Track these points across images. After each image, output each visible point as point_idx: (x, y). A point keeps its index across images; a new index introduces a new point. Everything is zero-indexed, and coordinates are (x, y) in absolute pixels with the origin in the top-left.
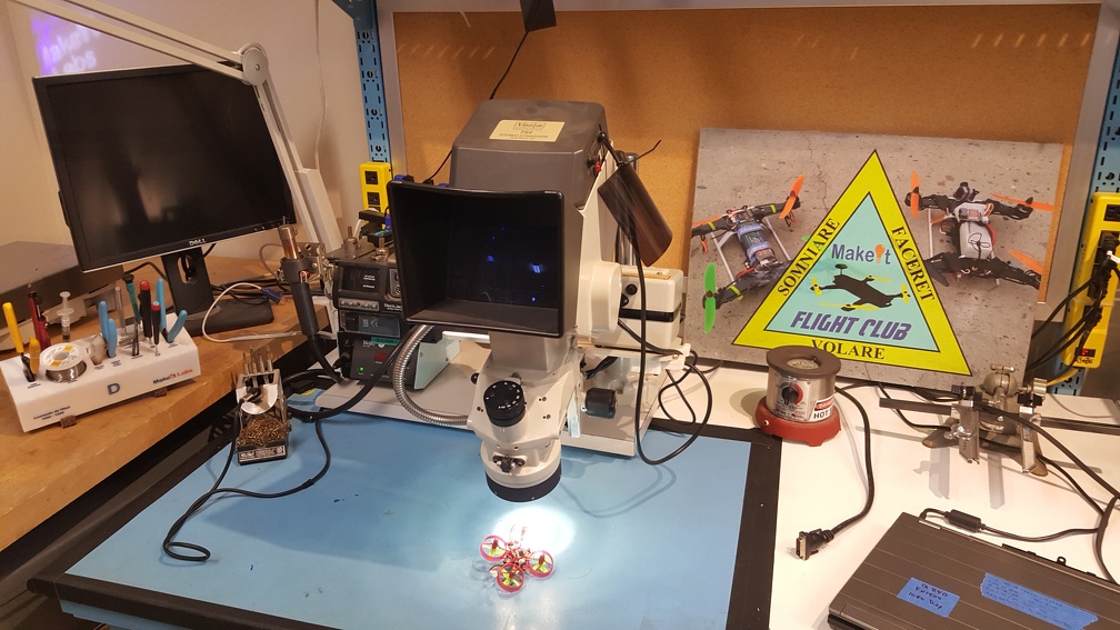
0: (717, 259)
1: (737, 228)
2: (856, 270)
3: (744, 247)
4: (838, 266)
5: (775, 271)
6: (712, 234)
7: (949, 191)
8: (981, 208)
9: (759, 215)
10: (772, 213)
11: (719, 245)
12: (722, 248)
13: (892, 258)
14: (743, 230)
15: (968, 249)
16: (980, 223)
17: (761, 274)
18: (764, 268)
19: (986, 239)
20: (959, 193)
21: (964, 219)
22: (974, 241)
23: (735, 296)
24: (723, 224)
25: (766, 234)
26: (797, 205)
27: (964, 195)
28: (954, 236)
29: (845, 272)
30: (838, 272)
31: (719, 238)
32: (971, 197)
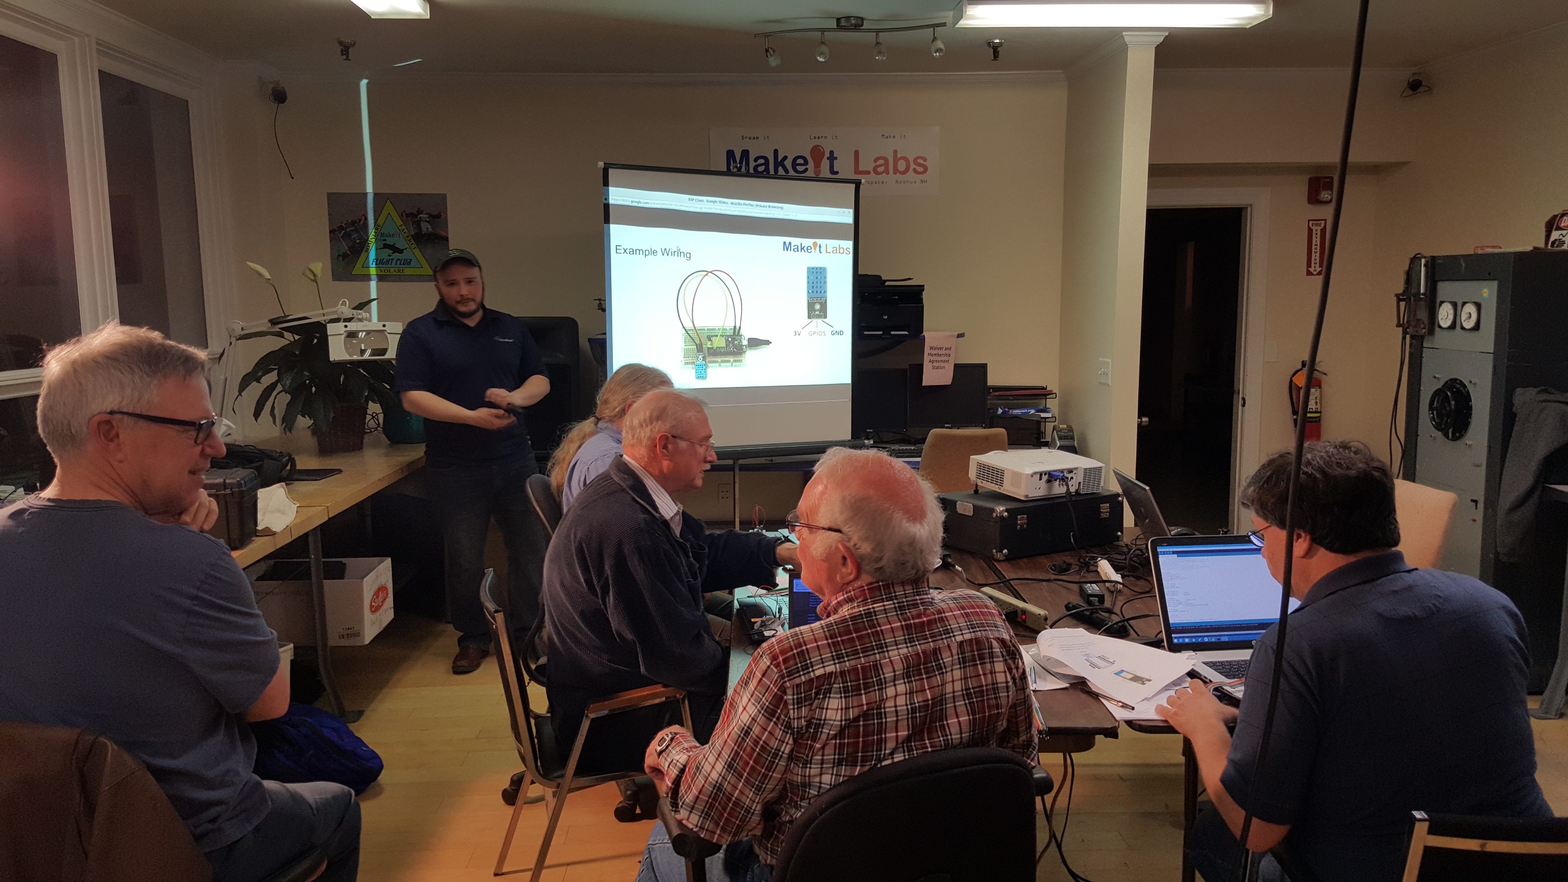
0: (340, 241)
1: (346, 228)
2: (390, 241)
3: (349, 237)
4: (385, 240)
5: (362, 244)
6: (337, 232)
7: (414, 211)
8: (426, 216)
9: (353, 223)
10: (357, 222)
11: (341, 235)
12: (343, 237)
13: (401, 236)
14: (348, 230)
15: (424, 230)
16: (426, 221)
17: (357, 245)
18: (358, 243)
19: (429, 226)
20: (418, 211)
21: (421, 220)
22: (426, 227)
23: (349, 255)
24: (341, 228)
25: (357, 231)
26: (365, 219)
27: (420, 212)
28: (419, 226)
29: (387, 242)
30: (384, 242)
31: (340, 233)
32: (421, 213)
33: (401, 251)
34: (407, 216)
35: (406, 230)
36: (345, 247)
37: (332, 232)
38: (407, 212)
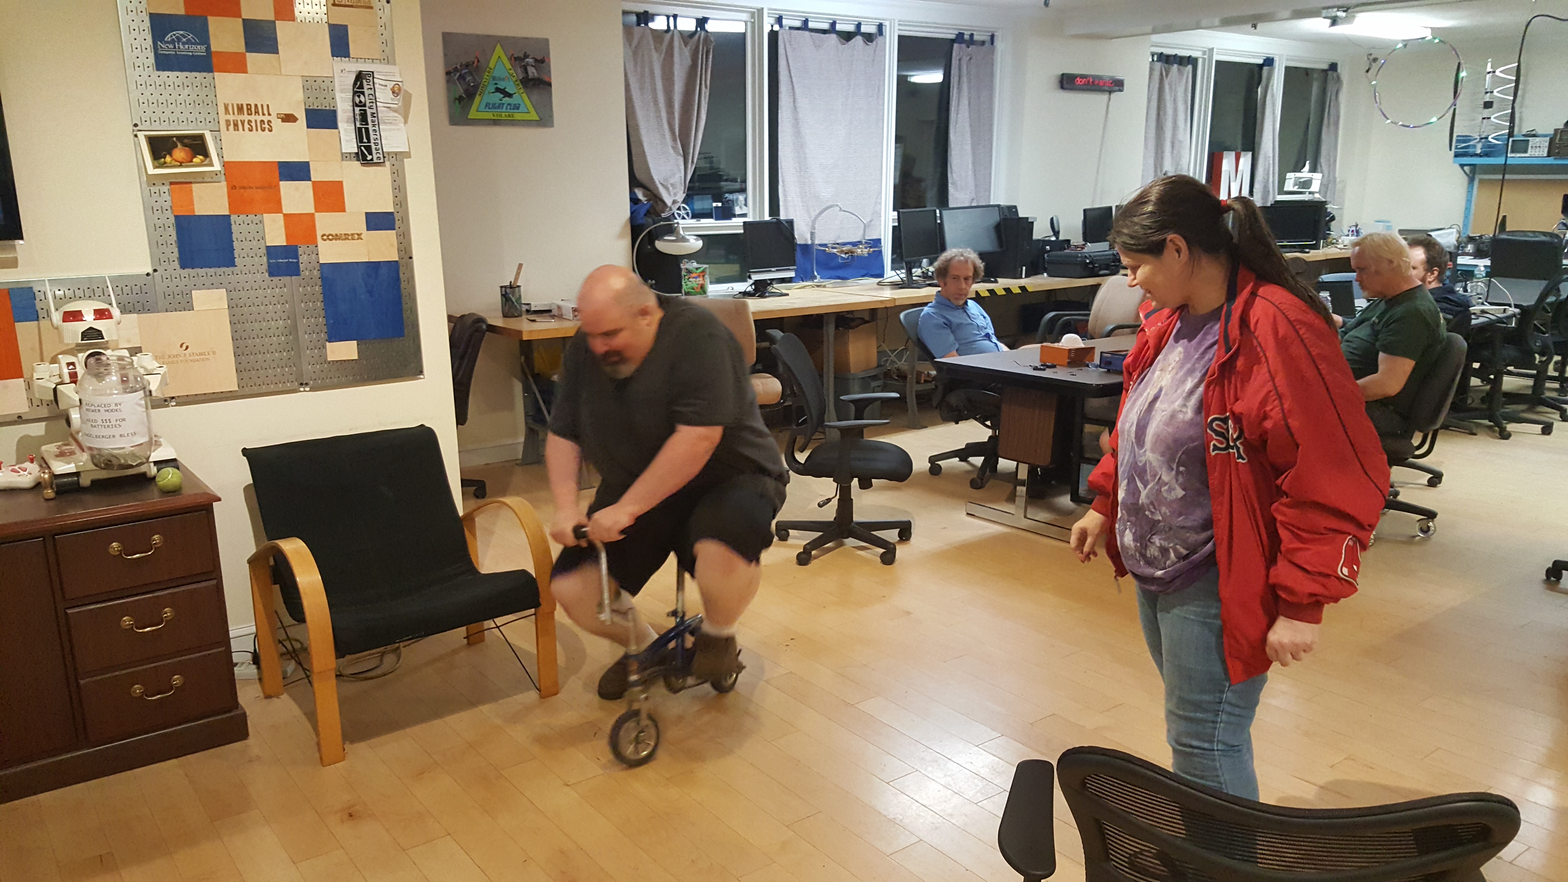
0: (456, 84)
1: (461, 70)
2: (501, 85)
3: (464, 79)
4: (496, 84)
5: (476, 87)
6: (452, 74)
7: (521, 55)
9: (467, 66)
10: (471, 65)
11: (456, 78)
12: (458, 79)
13: (510, 80)
14: (463, 72)
17: (471, 89)
18: (473, 86)
21: (528, 64)
23: (464, 98)
24: (456, 70)
25: (471, 73)
26: (478, 61)
29: (498, 86)
30: (496, 86)
31: (455, 75)
33: (510, 95)
34: (516, 59)
35: (515, 75)
36: (460, 90)
37: (448, 73)
38: (516, 56)
